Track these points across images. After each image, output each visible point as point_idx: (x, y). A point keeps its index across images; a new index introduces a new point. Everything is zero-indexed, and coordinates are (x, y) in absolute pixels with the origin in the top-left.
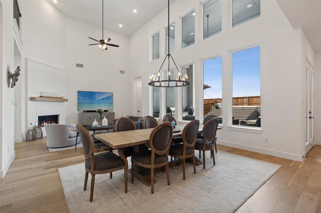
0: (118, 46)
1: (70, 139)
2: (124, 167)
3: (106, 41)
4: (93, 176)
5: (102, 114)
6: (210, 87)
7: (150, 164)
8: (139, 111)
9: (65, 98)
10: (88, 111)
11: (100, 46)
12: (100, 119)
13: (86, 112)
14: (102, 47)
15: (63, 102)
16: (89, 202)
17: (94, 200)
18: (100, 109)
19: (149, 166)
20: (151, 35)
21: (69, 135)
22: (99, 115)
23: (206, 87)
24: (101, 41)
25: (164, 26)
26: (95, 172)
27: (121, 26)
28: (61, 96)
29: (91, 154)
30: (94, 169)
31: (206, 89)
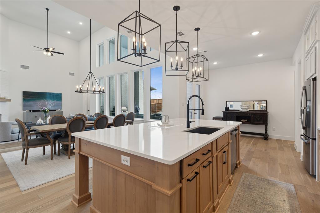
0: (64, 54)
1: (13, 135)
2: (50, 144)
3: (51, 49)
4: (28, 149)
5: (47, 113)
6: (156, 89)
7: (68, 142)
8: (88, 110)
9: (8, 99)
10: (33, 111)
11: (45, 53)
12: (45, 117)
13: (32, 111)
14: (47, 54)
15: (6, 102)
16: (24, 165)
17: (28, 164)
18: (44, 109)
19: (67, 143)
20: (98, 44)
21: (11, 131)
22: (44, 114)
23: (152, 89)
24: (45, 49)
25: (108, 39)
26: (29, 147)
27: (69, 32)
28: (4, 96)
29: (26, 136)
30: (28, 146)
31: (152, 91)
